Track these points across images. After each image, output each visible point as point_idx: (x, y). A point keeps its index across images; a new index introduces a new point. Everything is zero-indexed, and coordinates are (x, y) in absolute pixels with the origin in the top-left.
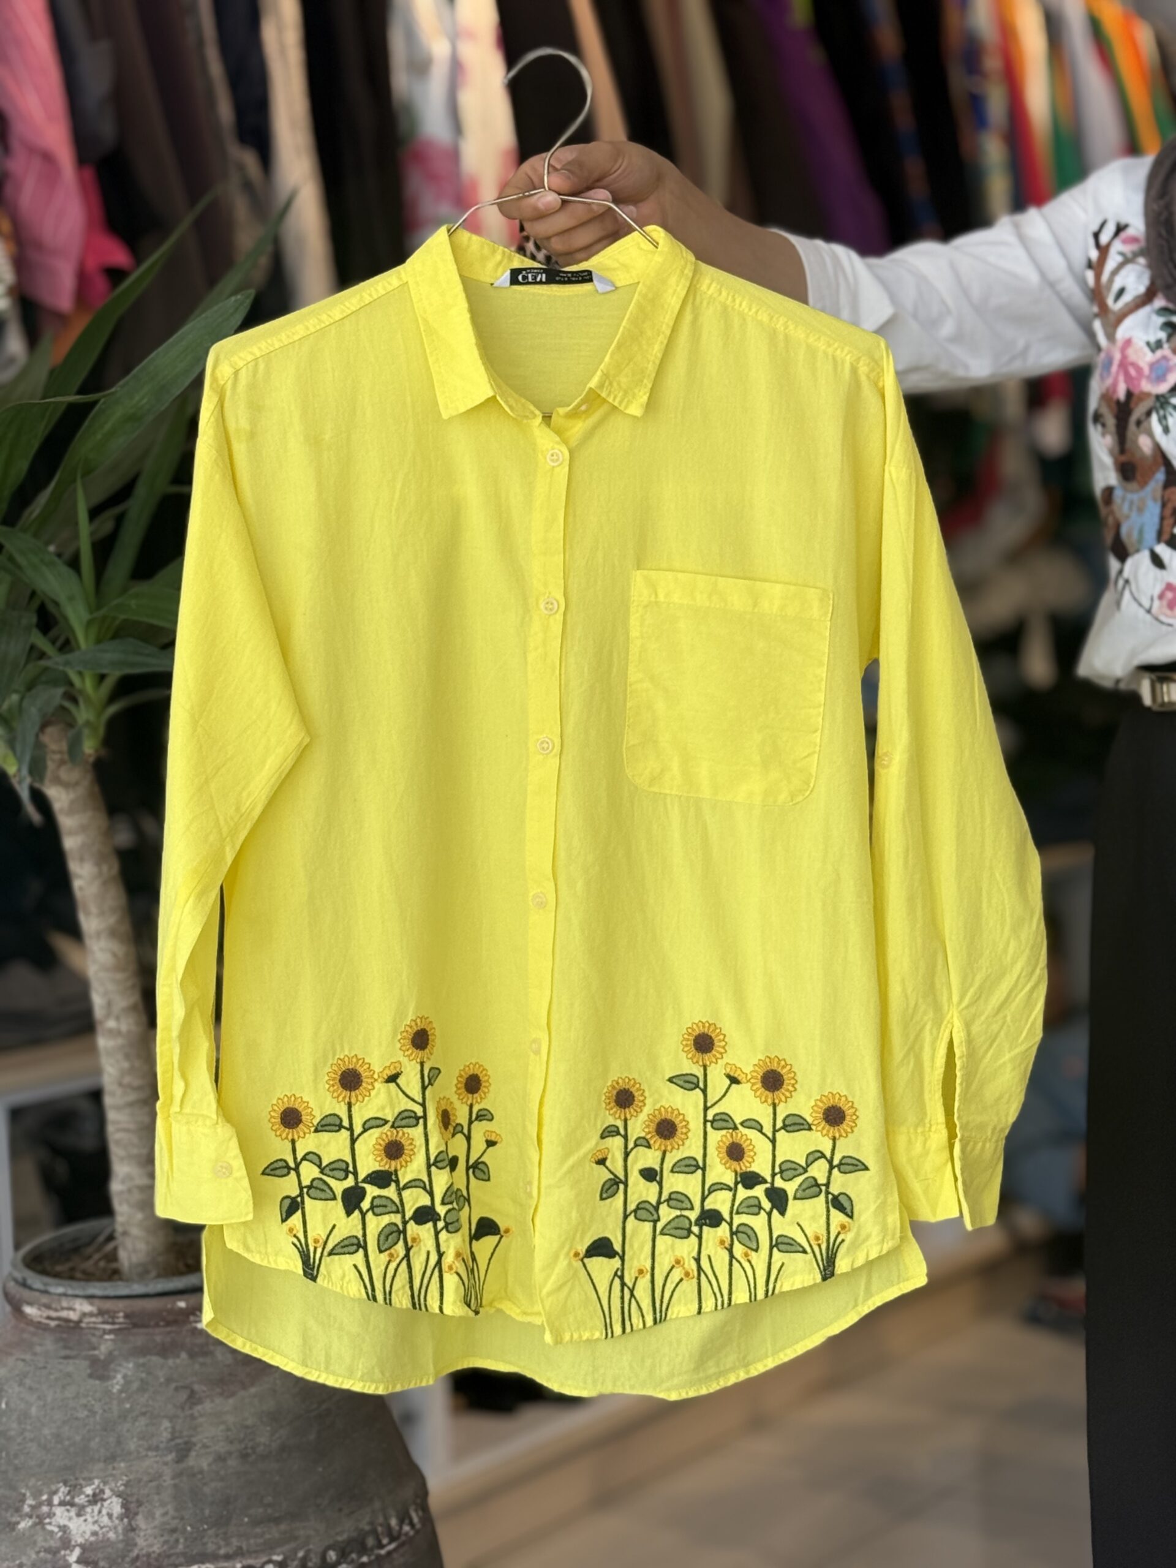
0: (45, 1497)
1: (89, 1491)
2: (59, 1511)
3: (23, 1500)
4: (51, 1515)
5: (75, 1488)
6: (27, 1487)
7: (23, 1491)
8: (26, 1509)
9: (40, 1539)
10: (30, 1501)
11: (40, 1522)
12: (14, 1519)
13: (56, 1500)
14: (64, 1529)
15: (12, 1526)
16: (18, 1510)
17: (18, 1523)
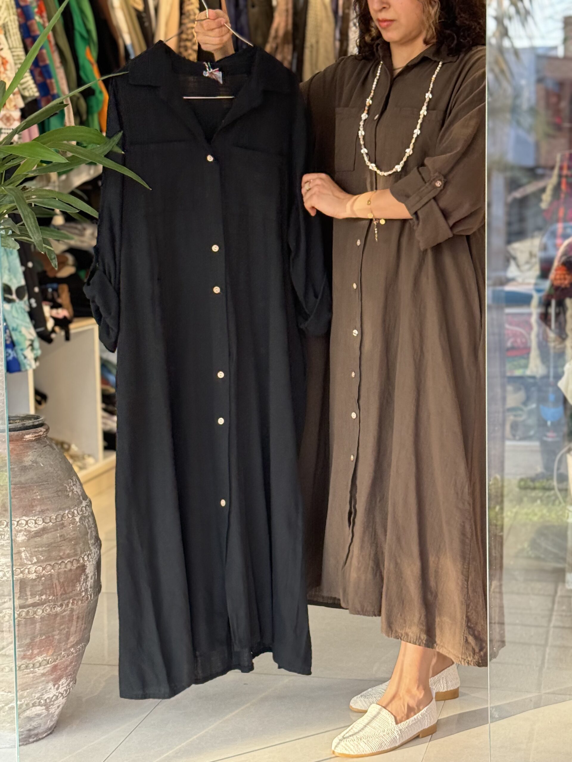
0: (70, 485)
1: (74, 480)
2: (74, 487)
3: (66, 488)
4: (73, 489)
5: (72, 480)
6: (65, 483)
7: (65, 485)
8: (68, 490)
9: (75, 496)
10: (68, 487)
11: (72, 491)
12: (68, 494)
13: (72, 484)
14: (77, 491)
15: (68, 496)
16: (67, 491)
17: (69, 494)
